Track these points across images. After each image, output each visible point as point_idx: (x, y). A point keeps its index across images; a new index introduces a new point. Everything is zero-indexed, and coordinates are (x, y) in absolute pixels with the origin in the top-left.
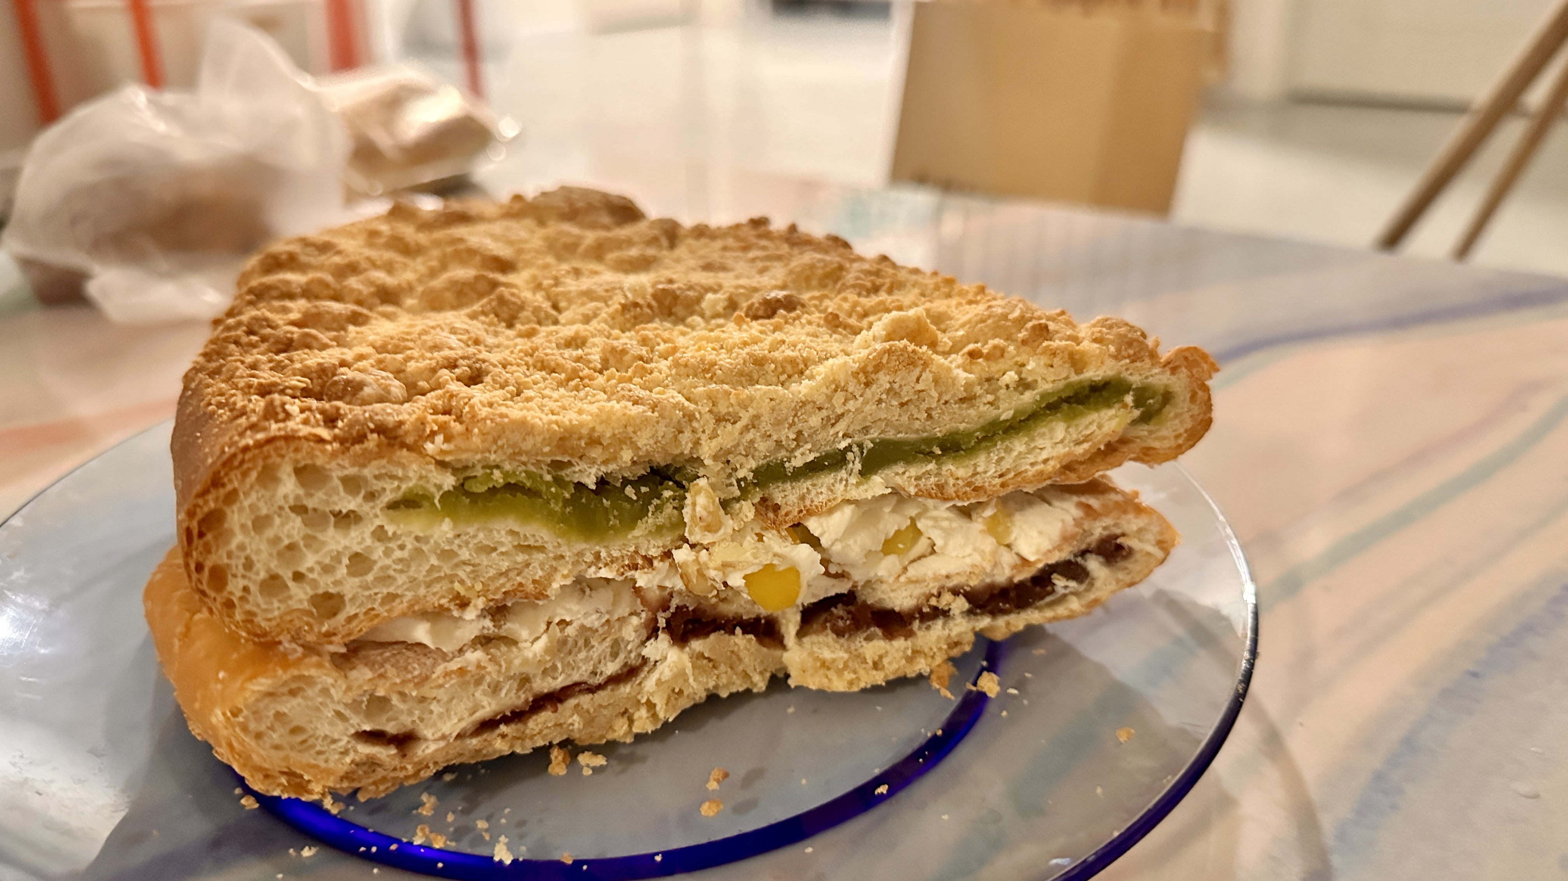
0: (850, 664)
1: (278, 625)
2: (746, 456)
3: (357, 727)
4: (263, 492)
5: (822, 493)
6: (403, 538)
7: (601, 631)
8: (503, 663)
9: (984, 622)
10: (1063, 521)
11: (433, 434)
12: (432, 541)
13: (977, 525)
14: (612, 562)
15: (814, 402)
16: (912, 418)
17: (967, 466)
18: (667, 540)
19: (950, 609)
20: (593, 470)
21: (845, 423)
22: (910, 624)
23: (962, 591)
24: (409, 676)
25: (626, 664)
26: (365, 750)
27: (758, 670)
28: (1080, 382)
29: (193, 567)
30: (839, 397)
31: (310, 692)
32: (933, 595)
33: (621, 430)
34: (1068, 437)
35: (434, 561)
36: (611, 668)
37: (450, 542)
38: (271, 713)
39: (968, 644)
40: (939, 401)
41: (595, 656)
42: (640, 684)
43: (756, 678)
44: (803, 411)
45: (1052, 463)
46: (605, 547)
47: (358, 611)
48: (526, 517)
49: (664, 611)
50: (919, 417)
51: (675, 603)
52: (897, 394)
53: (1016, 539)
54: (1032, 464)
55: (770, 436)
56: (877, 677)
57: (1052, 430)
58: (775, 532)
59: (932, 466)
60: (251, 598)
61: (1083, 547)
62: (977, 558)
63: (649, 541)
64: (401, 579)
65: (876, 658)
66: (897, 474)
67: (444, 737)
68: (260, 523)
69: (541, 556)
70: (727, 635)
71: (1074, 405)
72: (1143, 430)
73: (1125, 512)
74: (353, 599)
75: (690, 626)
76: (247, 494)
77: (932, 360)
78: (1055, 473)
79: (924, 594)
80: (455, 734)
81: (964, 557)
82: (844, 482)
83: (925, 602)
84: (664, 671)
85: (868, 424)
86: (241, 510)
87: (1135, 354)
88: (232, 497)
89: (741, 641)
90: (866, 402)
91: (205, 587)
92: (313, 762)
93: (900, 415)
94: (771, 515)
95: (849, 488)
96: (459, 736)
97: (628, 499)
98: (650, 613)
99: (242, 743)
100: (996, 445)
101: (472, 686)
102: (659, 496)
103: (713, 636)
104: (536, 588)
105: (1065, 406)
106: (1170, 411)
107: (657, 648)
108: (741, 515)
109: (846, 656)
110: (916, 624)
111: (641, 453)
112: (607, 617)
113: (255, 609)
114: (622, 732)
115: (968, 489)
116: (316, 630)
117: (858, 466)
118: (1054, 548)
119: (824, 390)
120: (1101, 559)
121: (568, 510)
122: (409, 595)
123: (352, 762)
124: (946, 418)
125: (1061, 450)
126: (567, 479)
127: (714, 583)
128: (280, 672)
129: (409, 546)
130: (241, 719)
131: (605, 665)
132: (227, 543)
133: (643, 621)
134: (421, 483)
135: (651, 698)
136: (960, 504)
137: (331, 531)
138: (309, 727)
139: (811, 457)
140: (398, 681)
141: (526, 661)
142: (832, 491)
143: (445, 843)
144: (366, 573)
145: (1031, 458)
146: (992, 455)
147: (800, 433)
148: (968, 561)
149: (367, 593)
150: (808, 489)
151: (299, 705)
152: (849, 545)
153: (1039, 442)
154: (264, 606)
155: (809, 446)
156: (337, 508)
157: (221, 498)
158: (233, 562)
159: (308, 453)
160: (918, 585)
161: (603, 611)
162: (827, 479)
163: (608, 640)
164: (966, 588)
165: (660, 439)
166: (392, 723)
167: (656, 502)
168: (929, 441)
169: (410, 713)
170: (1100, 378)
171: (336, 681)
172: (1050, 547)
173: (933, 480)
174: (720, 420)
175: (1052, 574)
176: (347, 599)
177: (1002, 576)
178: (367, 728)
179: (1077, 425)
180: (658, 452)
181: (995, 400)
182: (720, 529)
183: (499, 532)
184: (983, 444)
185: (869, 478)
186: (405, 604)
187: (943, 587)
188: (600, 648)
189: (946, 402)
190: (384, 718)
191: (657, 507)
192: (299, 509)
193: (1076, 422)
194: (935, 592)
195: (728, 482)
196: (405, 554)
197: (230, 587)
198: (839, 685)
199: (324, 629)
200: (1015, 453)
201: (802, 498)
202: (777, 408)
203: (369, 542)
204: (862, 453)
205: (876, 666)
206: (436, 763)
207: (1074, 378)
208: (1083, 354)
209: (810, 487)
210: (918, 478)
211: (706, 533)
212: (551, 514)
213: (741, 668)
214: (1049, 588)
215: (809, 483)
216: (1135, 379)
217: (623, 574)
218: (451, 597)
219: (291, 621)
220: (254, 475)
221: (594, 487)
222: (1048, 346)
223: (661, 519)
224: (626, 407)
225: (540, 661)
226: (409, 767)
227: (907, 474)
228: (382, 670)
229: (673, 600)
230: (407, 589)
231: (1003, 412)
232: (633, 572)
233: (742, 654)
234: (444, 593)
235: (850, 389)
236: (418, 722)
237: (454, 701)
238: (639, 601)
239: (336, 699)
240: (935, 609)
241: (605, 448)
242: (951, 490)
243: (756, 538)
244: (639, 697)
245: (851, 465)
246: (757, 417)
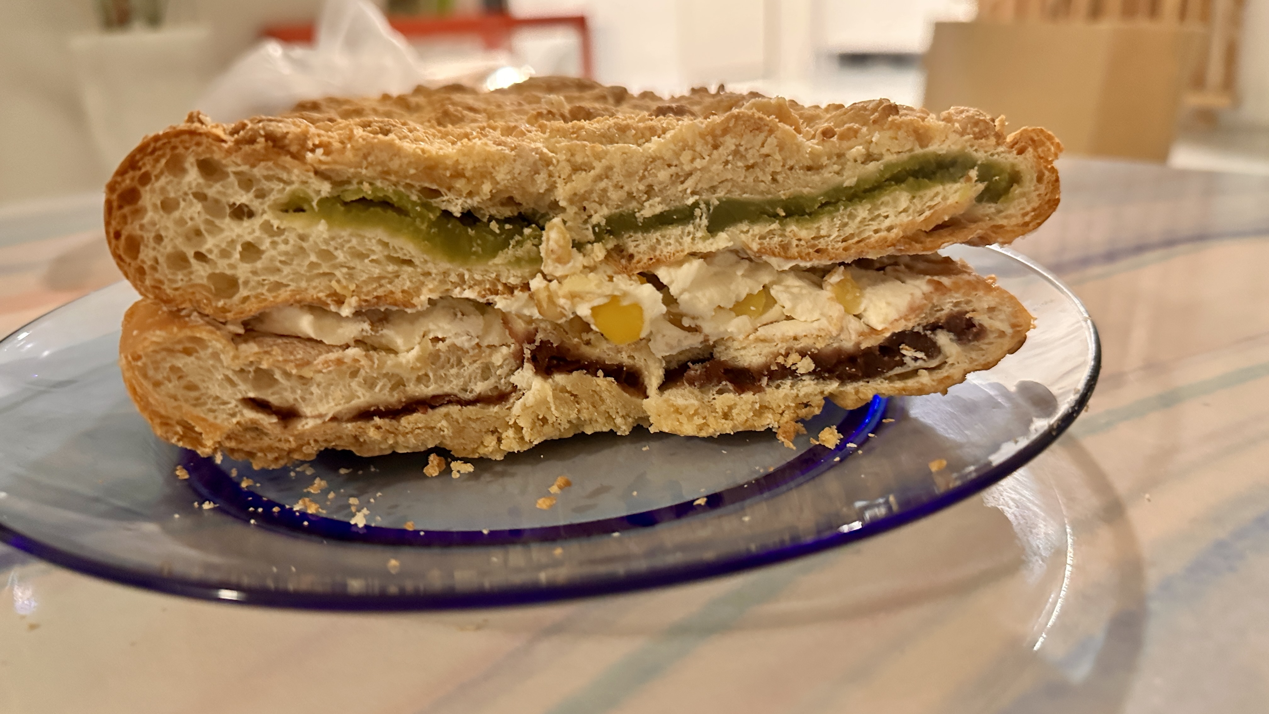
0: (700, 411)
1: (181, 295)
2: (601, 204)
3: (244, 393)
4: (171, 178)
5: (670, 244)
6: (286, 233)
7: (471, 353)
8: (376, 362)
9: (833, 386)
10: (912, 294)
11: (316, 146)
12: (311, 239)
13: (827, 293)
14: (475, 285)
15: (662, 158)
16: (756, 180)
17: (810, 229)
18: (527, 271)
19: (797, 369)
20: (460, 202)
21: (693, 180)
22: (760, 380)
23: (809, 353)
24: (292, 358)
25: (496, 387)
26: (250, 415)
27: (621, 414)
28: (925, 155)
29: (112, 235)
30: (686, 157)
31: (202, 353)
32: (782, 355)
33: (481, 164)
34: (913, 208)
35: (313, 258)
36: (480, 387)
37: (326, 242)
38: (168, 365)
39: (819, 407)
40: (783, 166)
41: (466, 374)
42: (509, 409)
43: (619, 421)
44: (653, 165)
45: (895, 231)
46: (468, 270)
47: (249, 293)
48: (396, 231)
49: (529, 343)
50: (764, 179)
51: (539, 337)
52: (743, 157)
53: (865, 310)
54: (876, 232)
55: (622, 187)
56: (726, 426)
57: (896, 200)
58: (625, 276)
59: (775, 226)
60: (159, 268)
61: (932, 320)
62: (824, 323)
63: (508, 270)
64: (286, 270)
65: (726, 409)
66: (742, 232)
67: (320, 416)
68: (168, 206)
69: (410, 269)
70: (589, 376)
71: (920, 179)
72: (990, 208)
73: (975, 289)
74: (246, 283)
75: (555, 362)
76: (158, 177)
77: (778, 127)
78: (899, 241)
79: (772, 353)
80: (330, 415)
81: (813, 322)
82: (691, 236)
83: (773, 360)
84: (530, 398)
85: (715, 183)
86: (153, 191)
87: (980, 132)
88: (145, 179)
89: (602, 383)
90: (712, 162)
91: (121, 252)
92: (202, 415)
93: (746, 177)
94: (623, 262)
95: (696, 242)
96: (334, 419)
97: (492, 233)
98: (517, 345)
99: (141, 385)
100: (838, 210)
101: (348, 376)
102: (521, 234)
103: (575, 373)
104: (405, 297)
105: (911, 179)
106: (1016, 190)
107: (522, 376)
108: (593, 255)
109: (696, 403)
110: (765, 381)
111: (498, 186)
112: (477, 340)
113: (162, 278)
114: (490, 449)
115: (811, 250)
116: (214, 304)
117: (705, 222)
118: (901, 318)
119: (672, 146)
120: (952, 335)
121: (433, 230)
122: (293, 286)
123: (238, 423)
124: (791, 182)
125: (905, 219)
126: (435, 205)
127: (563, 310)
128: (175, 330)
129: (292, 242)
130: (139, 363)
131: (476, 384)
132: (143, 218)
133: (511, 351)
134: (303, 187)
135: (517, 421)
136: (802, 264)
137: (228, 220)
138: (201, 385)
139: (658, 209)
140: (280, 358)
141: (399, 365)
142: (681, 244)
143: (317, 510)
144: (254, 260)
145: (875, 225)
146: (835, 219)
147: (650, 187)
148: (816, 324)
149: (256, 278)
150: (657, 239)
151: (192, 363)
152: (697, 298)
153: (883, 211)
154: (170, 277)
155: (658, 199)
156: (232, 201)
157: (137, 178)
158: (145, 235)
159: (207, 148)
160: (767, 344)
161: (473, 334)
162: (675, 231)
163: (478, 362)
164: (813, 350)
165: (516, 175)
166: (276, 397)
167: (517, 237)
168: (774, 203)
169: (294, 391)
170: (944, 152)
171: (224, 347)
172: (896, 317)
173: (777, 239)
174: (576, 169)
175: (900, 345)
176: (240, 281)
177: (849, 342)
178: (252, 395)
179: (921, 197)
180: (516, 188)
181: (841, 170)
182: (568, 262)
183: (370, 239)
184: (828, 208)
185: (716, 235)
186: (288, 293)
187: (791, 349)
188: (470, 368)
189: (791, 168)
190: (270, 391)
191: (518, 242)
192: (201, 197)
193: (921, 193)
194: (783, 352)
195: (585, 227)
196: (288, 248)
197: (142, 256)
198: (688, 429)
199: (221, 304)
200: (859, 219)
201: (653, 249)
202: (628, 161)
203: (258, 233)
204: (709, 210)
205: (726, 416)
206: (316, 441)
207: (918, 151)
208: (927, 129)
209: (660, 238)
210: (762, 237)
211: (557, 264)
212: (417, 231)
213: (603, 408)
214: (898, 358)
215: (658, 234)
216: (981, 156)
217: (484, 296)
218: (328, 292)
219: (193, 293)
220: (163, 161)
221: (459, 215)
222: (893, 121)
223: (520, 252)
224: (486, 144)
225: (412, 368)
226: (291, 439)
227: (751, 232)
228: (269, 349)
229: (538, 334)
230: (292, 280)
231: (847, 178)
232: (493, 297)
233: (603, 395)
234: (322, 288)
235: (698, 149)
236: (300, 400)
237: (332, 387)
238: (507, 332)
239: (225, 364)
240: (783, 367)
241: (469, 180)
242: (794, 251)
243: (607, 279)
244: (507, 419)
245: (698, 220)
246: (610, 168)
